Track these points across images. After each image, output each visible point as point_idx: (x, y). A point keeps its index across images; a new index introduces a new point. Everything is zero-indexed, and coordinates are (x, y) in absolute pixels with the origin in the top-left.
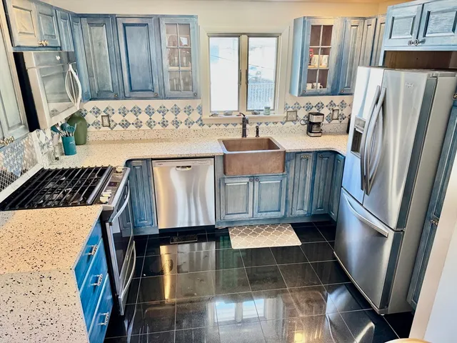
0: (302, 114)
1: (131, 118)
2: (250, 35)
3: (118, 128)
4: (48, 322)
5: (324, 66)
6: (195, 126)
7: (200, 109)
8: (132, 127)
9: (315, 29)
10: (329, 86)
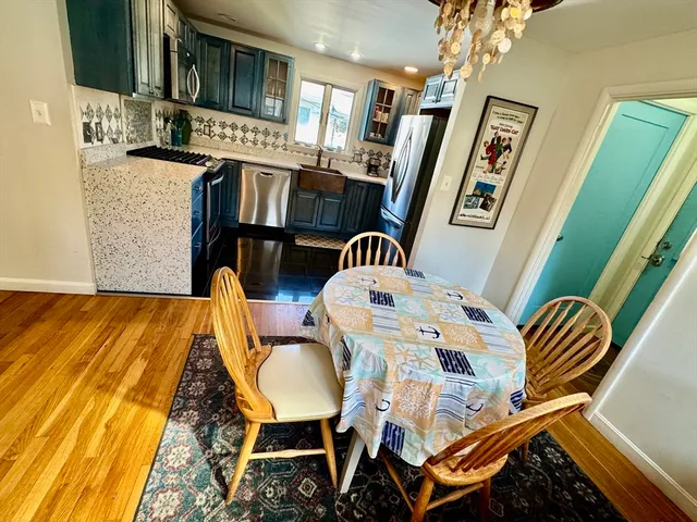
0: (365, 158)
1: (228, 132)
2: (333, 86)
3: (217, 138)
4: (167, 217)
5: (385, 121)
6: (280, 150)
7: (286, 136)
8: (227, 140)
9: (382, 90)
10: (386, 137)
